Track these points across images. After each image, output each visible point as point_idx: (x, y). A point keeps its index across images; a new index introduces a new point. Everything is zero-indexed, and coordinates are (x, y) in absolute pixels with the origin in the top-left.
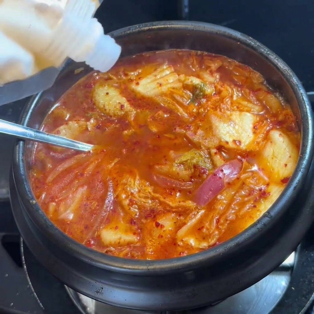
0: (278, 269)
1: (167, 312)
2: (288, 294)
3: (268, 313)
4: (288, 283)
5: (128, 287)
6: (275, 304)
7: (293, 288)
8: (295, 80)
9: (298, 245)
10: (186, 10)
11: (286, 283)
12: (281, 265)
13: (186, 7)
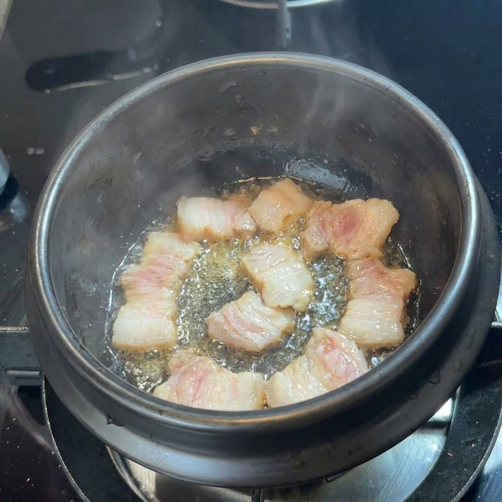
0: (426, 425)
2: (442, 461)
3: (403, 499)
4: (442, 447)
7: (450, 454)
9: (458, 387)
10: (289, 35)
11: (439, 447)
13: (287, 30)
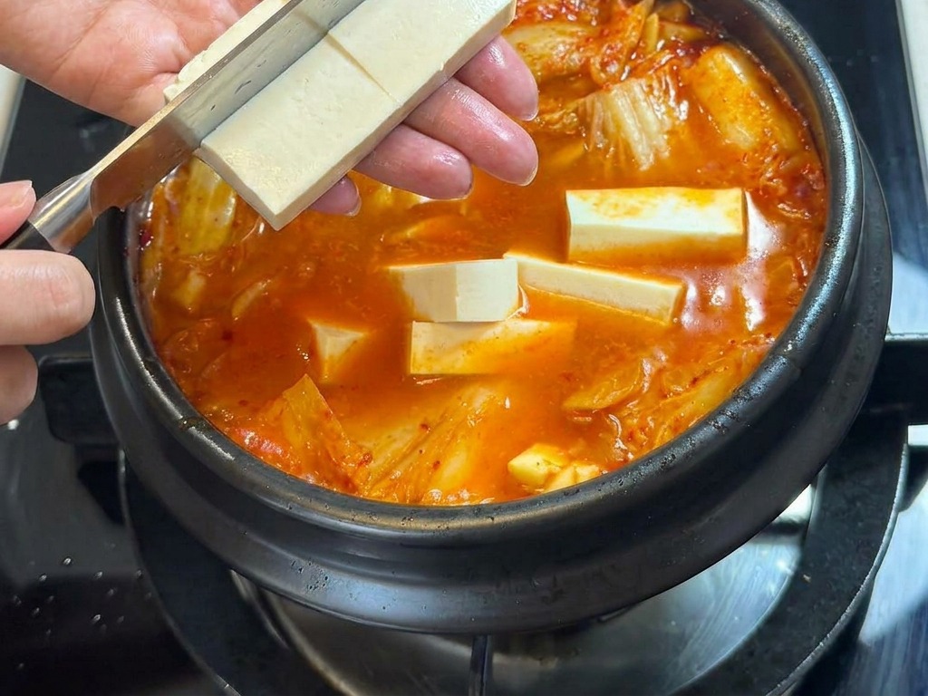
0: (769, 528)
1: (489, 637)
2: (795, 590)
4: (793, 565)
5: (389, 574)
6: (762, 618)
7: (807, 578)
8: (811, 52)
9: (819, 471)
12: (777, 520)
